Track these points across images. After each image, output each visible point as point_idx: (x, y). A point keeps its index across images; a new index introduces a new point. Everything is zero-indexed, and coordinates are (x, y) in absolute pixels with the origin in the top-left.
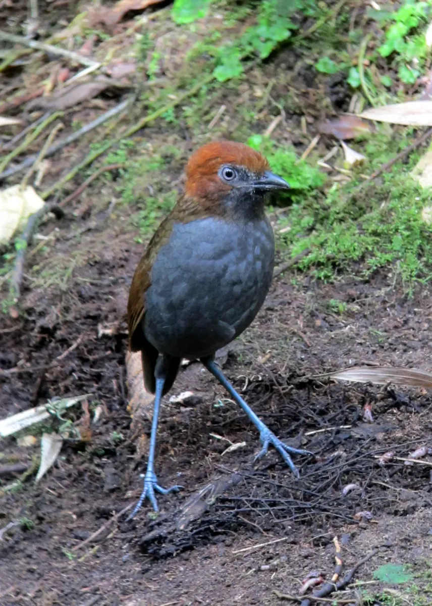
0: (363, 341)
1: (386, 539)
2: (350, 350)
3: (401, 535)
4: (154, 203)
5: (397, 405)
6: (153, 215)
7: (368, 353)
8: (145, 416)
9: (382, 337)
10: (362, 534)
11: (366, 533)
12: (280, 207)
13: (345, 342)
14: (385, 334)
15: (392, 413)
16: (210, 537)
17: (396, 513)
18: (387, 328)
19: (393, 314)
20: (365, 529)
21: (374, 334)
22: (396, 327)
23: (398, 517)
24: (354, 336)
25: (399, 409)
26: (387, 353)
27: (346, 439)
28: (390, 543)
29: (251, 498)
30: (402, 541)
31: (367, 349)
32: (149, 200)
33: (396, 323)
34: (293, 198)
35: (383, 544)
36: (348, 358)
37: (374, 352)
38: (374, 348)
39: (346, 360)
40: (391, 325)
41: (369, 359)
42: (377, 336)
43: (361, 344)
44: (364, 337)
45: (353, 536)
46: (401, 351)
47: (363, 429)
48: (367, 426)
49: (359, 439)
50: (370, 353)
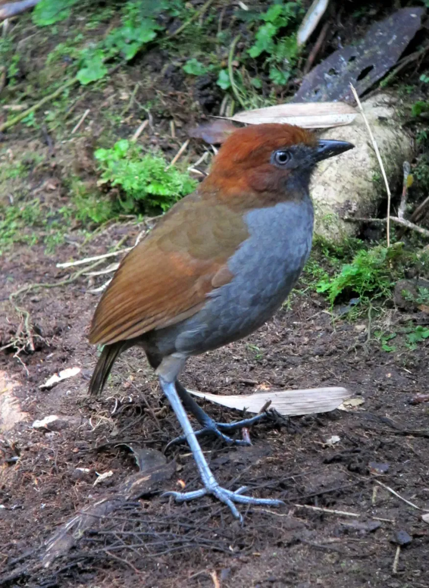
0: (240, 358)
1: (269, 573)
2: (226, 368)
3: (285, 569)
4: (14, 212)
5: (278, 427)
6: (14, 225)
7: (245, 371)
8: (6, 442)
9: (259, 353)
10: (243, 569)
11: (248, 568)
12: (149, 216)
13: (220, 359)
14: (263, 349)
15: (274, 435)
16: (78, 575)
17: (279, 545)
18: (266, 343)
19: (271, 328)
20: (246, 562)
21: (252, 350)
22: (274, 342)
23: (281, 549)
24: (231, 352)
25: (279, 431)
26: (266, 370)
27: (223, 464)
28: (274, 577)
29: (122, 532)
30: (286, 575)
31: (245, 366)
32: (9, 209)
33: (274, 338)
34: (163, 206)
35: (266, 579)
36: (225, 377)
37: (252, 369)
38: (252, 365)
39: (222, 378)
40: (269, 340)
41: (247, 377)
42: (255, 352)
43: (238, 361)
44: (241, 353)
45: (233, 571)
46: (281, 367)
47: (243, 452)
48: (246, 449)
49: (238, 464)
50: (248, 370)
